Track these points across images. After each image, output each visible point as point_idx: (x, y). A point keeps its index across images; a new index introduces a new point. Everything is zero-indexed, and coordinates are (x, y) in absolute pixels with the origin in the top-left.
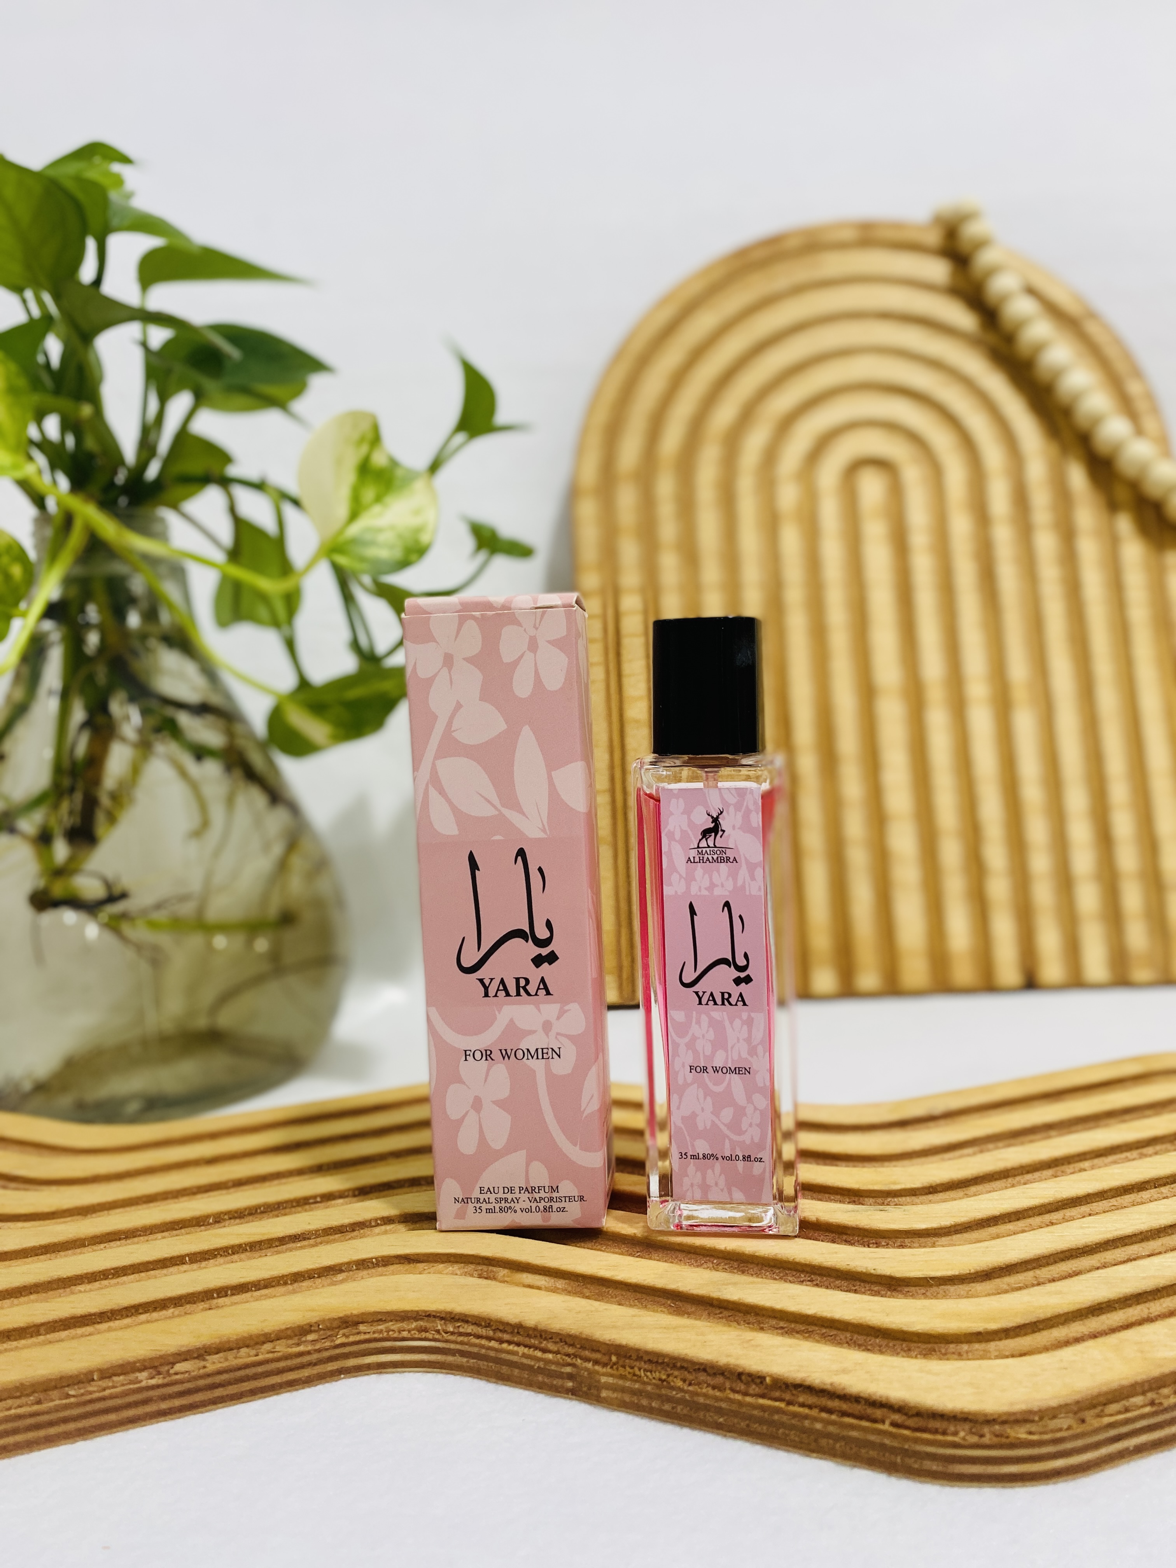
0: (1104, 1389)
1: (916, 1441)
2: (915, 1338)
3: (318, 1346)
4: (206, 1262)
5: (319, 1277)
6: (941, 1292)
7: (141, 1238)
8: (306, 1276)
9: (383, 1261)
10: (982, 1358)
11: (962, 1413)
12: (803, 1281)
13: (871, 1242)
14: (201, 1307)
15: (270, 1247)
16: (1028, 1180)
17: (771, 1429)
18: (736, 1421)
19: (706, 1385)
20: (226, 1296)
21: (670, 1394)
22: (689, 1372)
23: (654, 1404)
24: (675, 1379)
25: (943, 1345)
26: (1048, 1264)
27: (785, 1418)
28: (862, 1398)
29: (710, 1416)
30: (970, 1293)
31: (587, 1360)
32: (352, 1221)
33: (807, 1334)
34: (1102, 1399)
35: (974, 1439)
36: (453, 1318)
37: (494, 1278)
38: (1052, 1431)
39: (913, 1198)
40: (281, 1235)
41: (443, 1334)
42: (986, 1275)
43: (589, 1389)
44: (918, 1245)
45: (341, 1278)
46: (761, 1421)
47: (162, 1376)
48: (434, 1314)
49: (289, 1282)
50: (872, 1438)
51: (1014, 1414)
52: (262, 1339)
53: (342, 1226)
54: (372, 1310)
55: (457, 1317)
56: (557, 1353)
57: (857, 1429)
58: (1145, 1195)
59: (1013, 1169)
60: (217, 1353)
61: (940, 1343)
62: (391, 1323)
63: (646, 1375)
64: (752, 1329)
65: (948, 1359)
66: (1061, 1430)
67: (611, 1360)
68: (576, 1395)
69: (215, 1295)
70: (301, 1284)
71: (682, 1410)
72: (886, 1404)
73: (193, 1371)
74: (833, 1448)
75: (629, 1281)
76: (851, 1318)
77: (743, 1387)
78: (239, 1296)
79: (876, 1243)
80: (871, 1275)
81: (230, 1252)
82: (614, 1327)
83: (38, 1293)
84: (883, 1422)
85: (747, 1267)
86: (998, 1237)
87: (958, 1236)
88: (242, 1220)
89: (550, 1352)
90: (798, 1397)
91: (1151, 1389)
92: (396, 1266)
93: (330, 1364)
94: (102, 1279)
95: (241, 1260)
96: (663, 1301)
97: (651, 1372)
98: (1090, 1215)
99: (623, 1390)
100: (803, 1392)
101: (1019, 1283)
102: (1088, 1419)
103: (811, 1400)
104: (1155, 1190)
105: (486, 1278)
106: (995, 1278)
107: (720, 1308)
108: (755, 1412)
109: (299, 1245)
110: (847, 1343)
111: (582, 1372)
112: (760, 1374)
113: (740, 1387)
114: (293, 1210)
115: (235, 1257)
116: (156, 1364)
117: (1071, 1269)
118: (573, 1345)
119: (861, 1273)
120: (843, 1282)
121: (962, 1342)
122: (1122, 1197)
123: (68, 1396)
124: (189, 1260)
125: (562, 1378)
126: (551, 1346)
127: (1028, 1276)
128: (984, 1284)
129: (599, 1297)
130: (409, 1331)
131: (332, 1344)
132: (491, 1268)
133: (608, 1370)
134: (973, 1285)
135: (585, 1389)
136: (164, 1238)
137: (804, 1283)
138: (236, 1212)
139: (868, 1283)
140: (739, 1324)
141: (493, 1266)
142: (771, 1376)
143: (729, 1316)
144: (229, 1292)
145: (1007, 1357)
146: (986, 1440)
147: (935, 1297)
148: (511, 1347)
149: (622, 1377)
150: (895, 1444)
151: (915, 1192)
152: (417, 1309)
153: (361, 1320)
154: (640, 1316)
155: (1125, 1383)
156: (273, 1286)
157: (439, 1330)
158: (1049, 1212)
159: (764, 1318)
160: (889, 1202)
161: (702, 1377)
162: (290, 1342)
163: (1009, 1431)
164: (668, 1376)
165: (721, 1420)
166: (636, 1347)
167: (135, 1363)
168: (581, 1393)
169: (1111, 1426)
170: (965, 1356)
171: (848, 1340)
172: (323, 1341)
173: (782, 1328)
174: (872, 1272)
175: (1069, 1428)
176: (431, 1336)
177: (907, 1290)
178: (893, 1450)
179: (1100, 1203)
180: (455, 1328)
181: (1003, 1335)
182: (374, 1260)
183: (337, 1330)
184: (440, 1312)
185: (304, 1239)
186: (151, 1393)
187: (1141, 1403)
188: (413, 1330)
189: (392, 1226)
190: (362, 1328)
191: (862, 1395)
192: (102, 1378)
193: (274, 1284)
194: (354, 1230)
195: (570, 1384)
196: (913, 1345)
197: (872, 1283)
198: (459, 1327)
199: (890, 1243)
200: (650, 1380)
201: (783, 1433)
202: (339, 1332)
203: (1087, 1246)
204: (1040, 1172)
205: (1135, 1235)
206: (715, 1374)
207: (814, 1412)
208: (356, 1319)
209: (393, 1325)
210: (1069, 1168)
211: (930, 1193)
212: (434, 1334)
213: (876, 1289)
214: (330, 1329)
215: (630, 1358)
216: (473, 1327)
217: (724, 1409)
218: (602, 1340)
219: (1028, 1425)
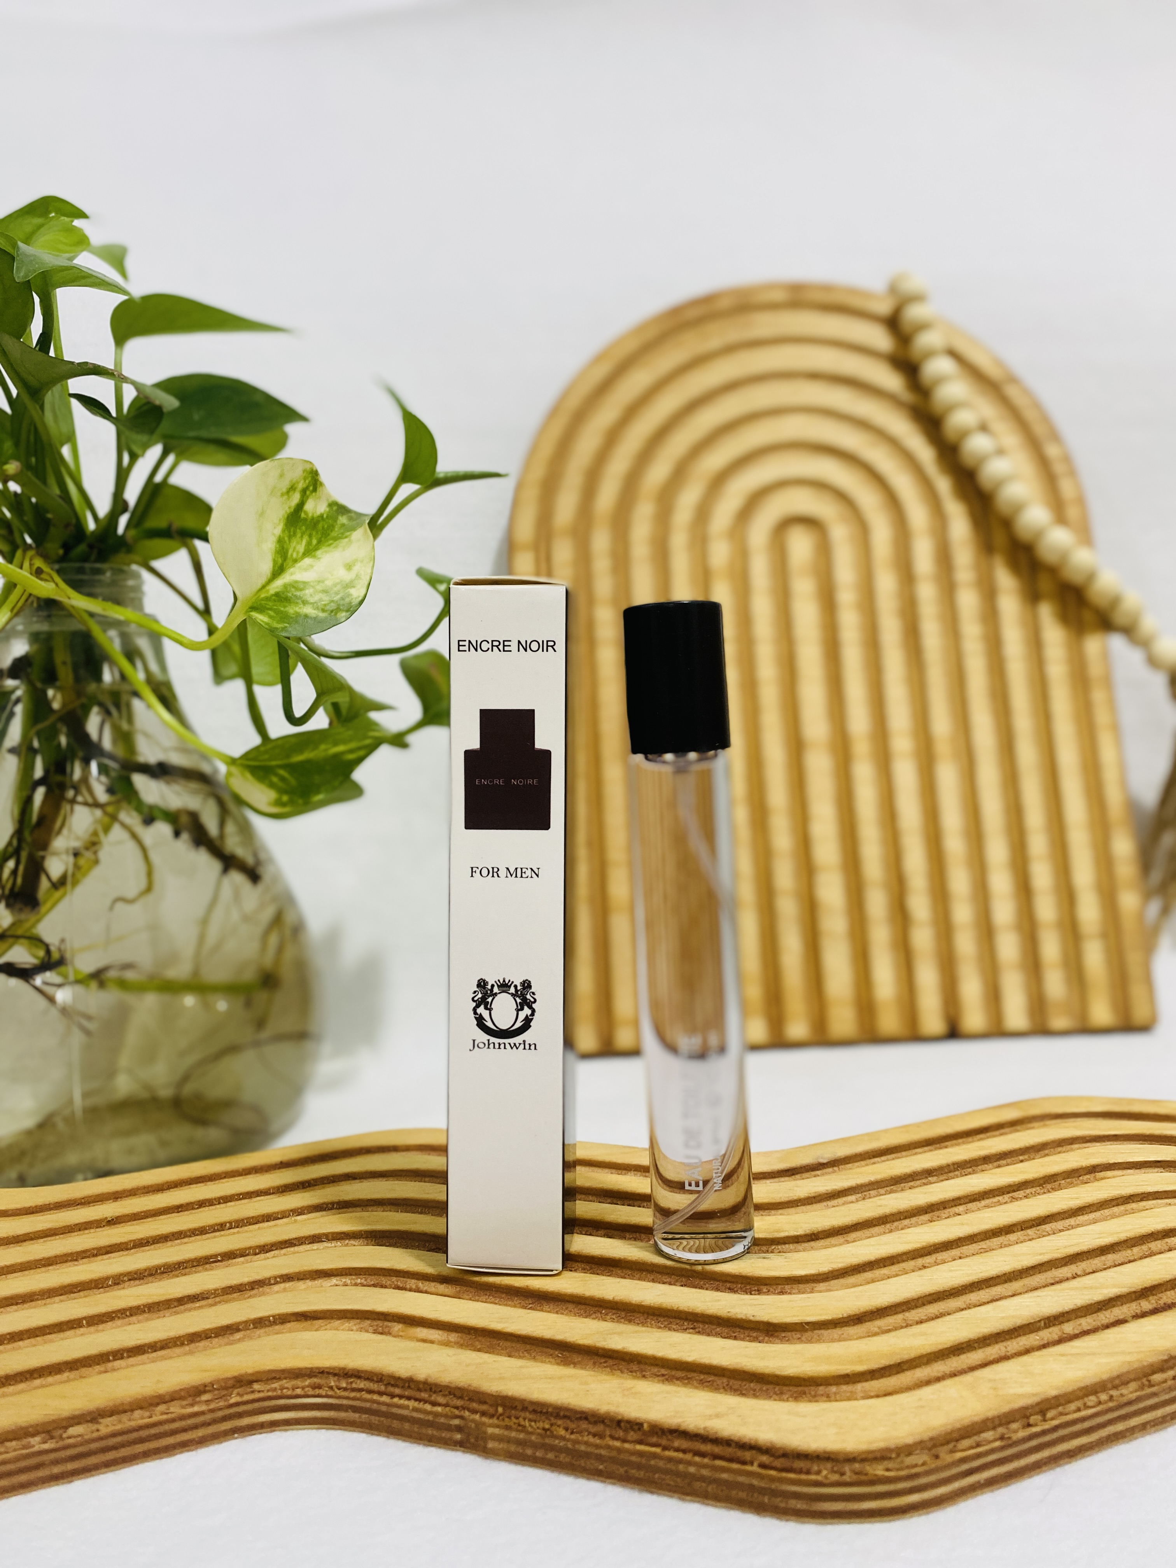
0: (958, 1425)
1: (783, 1480)
2: (787, 1382)
3: (212, 1406)
4: (104, 1325)
5: (215, 1337)
6: (815, 1336)
7: (40, 1302)
8: (203, 1335)
9: (279, 1318)
10: (849, 1399)
11: (825, 1452)
12: (686, 1329)
13: (753, 1289)
14: (97, 1370)
15: (168, 1308)
16: (905, 1225)
17: (647, 1474)
18: (615, 1467)
19: (586, 1433)
20: (122, 1358)
21: (552, 1443)
22: (571, 1421)
23: (538, 1454)
24: (558, 1429)
25: (812, 1388)
26: (917, 1307)
27: (661, 1464)
28: (732, 1440)
29: (592, 1464)
30: (842, 1336)
31: (474, 1412)
32: (251, 1279)
34: (955, 1435)
35: (835, 1477)
36: (346, 1374)
37: (389, 1333)
38: (908, 1467)
39: (795, 1245)
40: (180, 1295)
41: (336, 1390)
42: (858, 1319)
43: (477, 1440)
44: (797, 1291)
45: (238, 1337)
46: (639, 1467)
47: (54, 1441)
48: (328, 1370)
49: (186, 1343)
50: (741, 1479)
51: (873, 1452)
52: (157, 1401)
53: (241, 1285)
54: (268, 1368)
55: (350, 1373)
56: (446, 1405)
57: (728, 1471)
58: (1012, 1237)
59: (892, 1215)
60: (111, 1416)
61: (810, 1386)
62: (285, 1381)
63: (530, 1425)
64: (635, 1378)
65: (817, 1401)
66: (916, 1466)
67: (497, 1411)
68: (464, 1447)
69: (111, 1358)
70: (197, 1344)
71: (564, 1458)
72: (755, 1446)
73: (87, 1435)
74: (706, 1491)
75: (519, 1333)
76: (728, 1364)
77: (621, 1433)
78: (135, 1358)
79: (758, 1291)
80: (750, 1321)
81: (128, 1313)
82: (502, 1378)
84: (752, 1464)
85: (634, 1316)
86: (873, 1281)
87: (836, 1281)
88: (142, 1281)
89: (439, 1405)
90: (673, 1442)
91: (1000, 1425)
92: (292, 1324)
93: (225, 1423)
95: (139, 1322)
96: (552, 1352)
97: (535, 1421)
98: (960, 1258)
99: (509, 1441)
100: (679, 1437)
101: (889, 1326)
102: (942, 1455)
103: (685, 1444)
104: (1022, 1232)
105: (382, 1333)
106: (866, 1321)
107: (605, 1357)
108: (634, 1459)
109: (197, 1304)
110: (724, 1388)
111: (470, 1423)
112: (638, 1421)
113: (620, 1433)
114: (194, 1269)
115: (134, 1319)
116: (49, 1429)
117: (939, 1311)
118: (461, 1398)
119: (741, 1320)
120: (724, 1329)
121: (831, 1385)
122: (991, 1240)
124: (87, 1323)
125: (451, 1431)
126: (441, 1400)
127: (898, 1319)
128: (855, 1327)
129: (490, 1350)
130: (303, 1388)
131: (226, 1403)
132: (386, 1323)
133: (495, 1421)
134: (845, 1328)
135: (472, 1440)
136: (61, 1301)
137: (688, 1331)
138: (136, 1273)
139: (747, 1329)
140: (622, 1372)
141: (389, 1321)
142: (649, 1423)
143: (613, 1365)
144: (125, 1355)
145: (872, 1397)
146: (847, 1478)
147: (810, 1341)
148: (403, 1402)
149: (508, 1428)
150: (763, 1484)
151: (798, 1239)
152: (310, 1366)
153: (254, 1378)
154: (527, 1367)
155: (976, 1419)
156: (169, 1348)
157: (332, 1387)
158: (922, 1256)
159: (647, 1367)
160: (773, 1249)
161: (584, 1425)
162: (184, 1403)
163: (868, 1468)
165: (601, 1467)
166: (523, 1397)
167: (27, 1428)
168: (468, 1445)
169: (963, 1460)
170: (833, 1398)
171: (725, 1385)
172: (217, 1401)
173: (663, 1375)
174: (752, 1318)
175: (923, 1464)
176: (324, 1393)
177: (783, 1335)
178: (762, 1491)
179: (970, 1247)
180: (347, 1383)
181: (869, 1377)
182: (271, 1318)
183: (231, 1390)
184: (334, 1368)
185: (203, 1299)
186: (44, 1458)
187: (991, 1438)
189: (291, 1284)
190: (256, 1386)
191: (732, 1438)
193: (171, 1344)
194: (253, 1289)
195: (458, 1436)
196: (785, 1388)
197: (753, 1329)
198: (351, 1383)
199: (771, 1290)
200: (534, 1429)
201: (659, 1478)
202: (233, 1391)
203: (954, 1289)
204: (917, 1217)
205: (998, 1277)
206: (595, 1423)
207: (688, 1457)
208: (251, 1378)
209: (287, 1382)
210: (944, 1213)
211: (813, 1240)
212: (327, 1391)
213: (755, 1334)
214: (226, 1388)
215: (515, 1408)
216: (365, 1382)
217: (604, 1456)
218: (489, 1391)
219: (886, 1462)
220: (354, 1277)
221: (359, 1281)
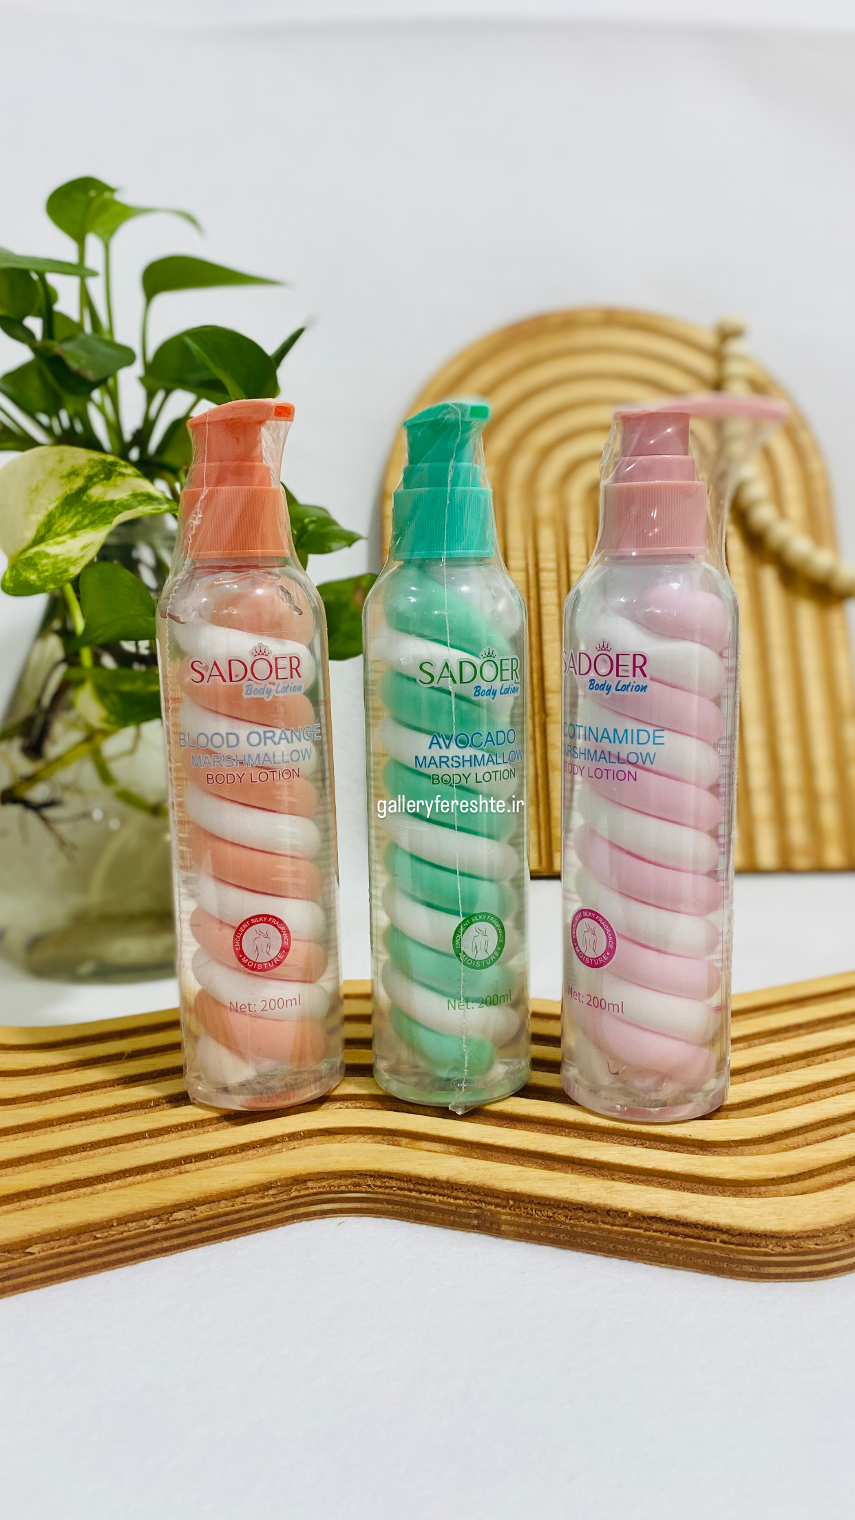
1: (738, 1252)
2: (728, 1184)
3: (278, 1199)
4: (162, 1137)
5: (260, 1147)
6: (739, 1151)
7: (98, 1119)
8: (251, 1146)
9: (308, 1133)
10: (775, 1196)
11: (770, 1232)
14: (173, 1171)
15: (210, 1125)
16: (790, 1068)
17: (632, 1248)
18: (605, 1243)
19: (583, 1219)
20: (191, 1162)
21: (554, 1227)
22: (569, 1210)
23: (542, 1234)
24: (559, 1216)
25: (747, 1188)
26: (814, 1130)
27: (643, 1241)
28: (699, 1224)
29: (587, 1241)
30: (762, 1151)
31: (491, 1204)
33: (648, 1183)
35: (779, 1250)
36: (380, 1176)
37: (399, 1145)
38: (831, 1243)
41: (373, 1187)
42: (771, 1138)
43: (492, 1224)
45: (278, 1147)
46: (624, 1243)
47: (164, 1222)
48: (365, 1173)
49: (238, 1151)
50: (707, 1251)
51: (806, 1232)
52: (236, 1194)
54: (316, 1170)
55: (384, 1175)
56: (466, 1199)
57: (694, 1245)
59: (778, 1060)
60: (203, 1205)
61: (746, 1186)
63: (536, 1214)
64: (606, 1179)
65: (752, 1197)
66: (837, 1242)
67: (508, 1203)
68: (481, 1230)
69: (183, 1162)
70: (247, 1153)
71: (564, 1237)
72: (717, 1228)
73: (187, 1218)
74: (678, 1260)
75: (508, 1146)
76: (679, 1170)
77: (610, 1220)
78: (201, 1162)
80: (687, 1139)
81: (180, 1128)
82: (507, 1179)
83: (33, 1162)
84: (714, 1240)
86: (773, 1111)
89: (460, 1199)
90: (652, 1225)
92: (317, 1137)
93: (286, 1212)
94: (82, 1151)
96: (536, 1160)
97: (541, 1211)
99: (519, 1225)
100: (656, 1222)
101: (795, 1144)
103: (661, 1227)
105: (393, 1146)
106: (776, 1140)
107: (579, 1164)
108: (620, 1237)
110: (678, 1188)
111: (486, 1213)
112: (624, 1210)
115: (184, 1133)
116: (159, 1214)
117: (829, 1133)
118: (478, 1194)
119: (680, 1138)
120: (666, 1145)
121: (761, 1186)
123: (96, 1238)
124: (149, 1136)
125: (471, 1218)
126: (460, 1195)
127: (801, 1139)
128: (769, 1145)
129: (486, 1158)
130: (346, 1186)
131: (288, 1197)
132: (395, 1138)
133: (508, 1210)
134: (761, 1145)
135: (488, 1225)
136: (116, 1119)
139: (685, 1145)
140: (595, 1176)
141: (397, 1136)
142: (632, 1211)
143: (588, 1170)
144: (194, 1160)
145: (793, 1195)
146: (787, 1250)
147: (735, 1154)
148: (429, 1196)
149: (518, 1215)
150: (724, 1255)
152: (351, 1169)
153: (306, 1178)
154: (525, 1171)
156: (226, 1155)
157: (370, 1185)
158: (808, 1092)
159: (614, 1172)
161: (580, 1213)
162: (257, 1196)
163: (802, 1243)
164: (554, 1213)
165: (595, 1243)
166: (529, 1193)
167: (143, 1213)
168: (484, 1228)
170: (764, 1195)
171: (679, 1186)
172: (281, 1195)
173: (629, 1178)
174: (689, 1137)
176: (364, 1190)
177: (714, 1150)
178: (722, 1259)
179: (844, 1085)
180: (381, 1183)
181: (789, 1180)
182: (302, 1133)
183: (291, 1186)
184: (370, 1171)
186: (157, 1235)
188: (349, 1185)
190: (310, 1184)
191: (699, 1222)
192: (119, 1225)
195: (476, 1222)
196: (726, 1188)
197: (689, 1145)
198: (385, 1182)
200: (539, 1217)
201: (640, 1251)
202: (292, 1188)
204: (798, 1062)
206: (589, 1212)
207: (665, 1236)
209: (333, 1181)
210: (818, 1059)
212: (366, 1188)
213: (692, 1149)
214: (286, 1185)
215: (523, 1201)
216: (397, 1182)
217: (596, 1236)
218: (500, 1189)
219: (815, 1239)
220: (354, 1102)
221: (358, 1105)
